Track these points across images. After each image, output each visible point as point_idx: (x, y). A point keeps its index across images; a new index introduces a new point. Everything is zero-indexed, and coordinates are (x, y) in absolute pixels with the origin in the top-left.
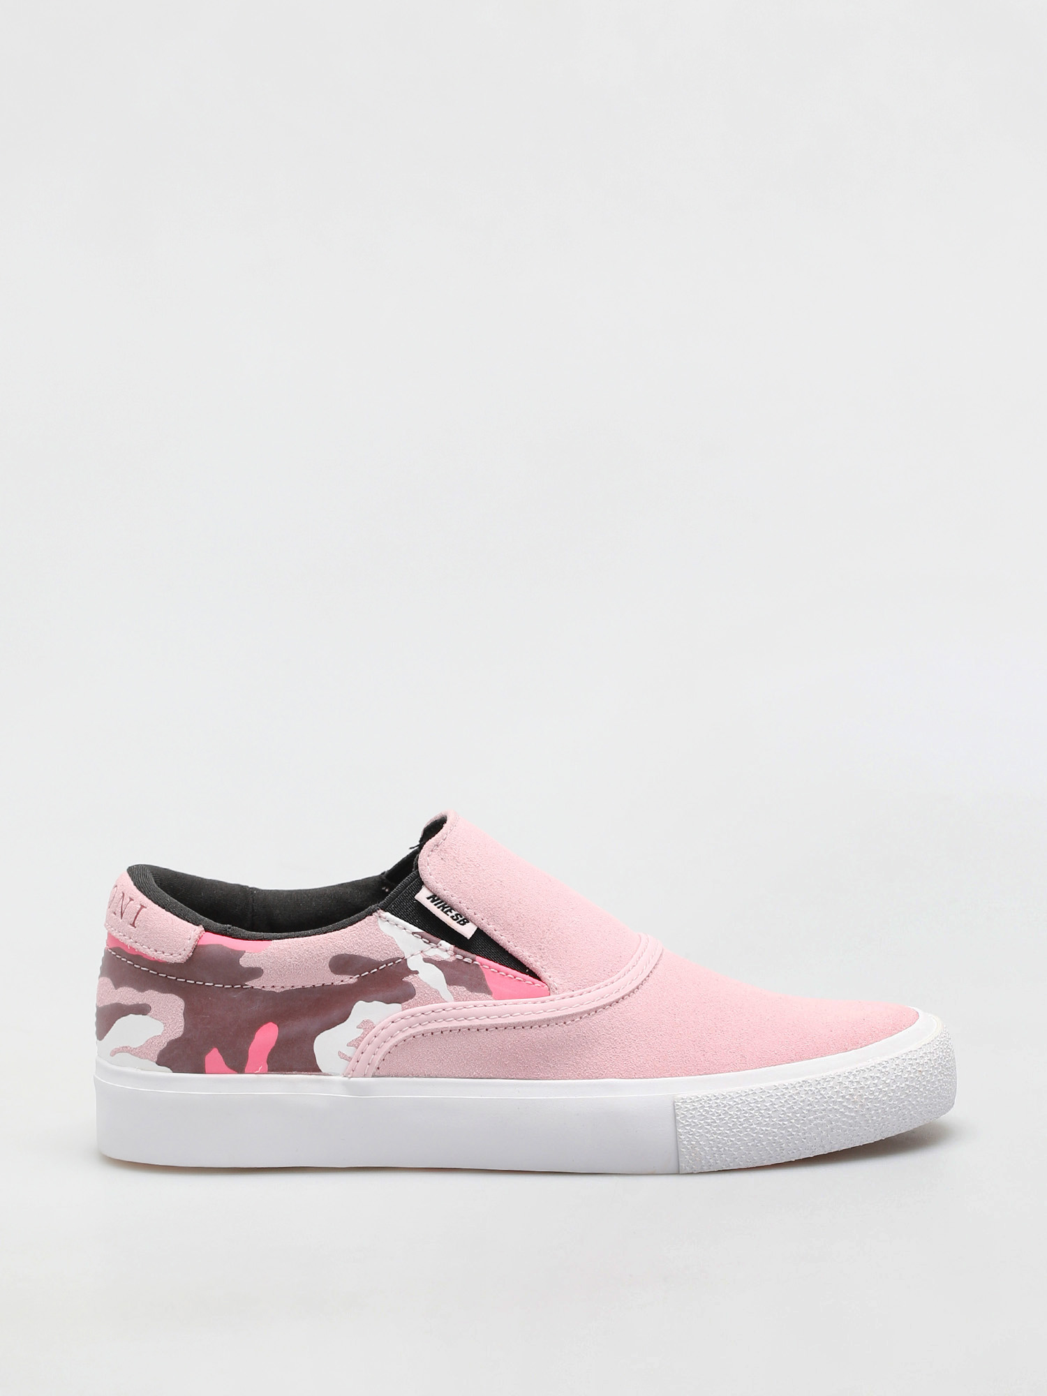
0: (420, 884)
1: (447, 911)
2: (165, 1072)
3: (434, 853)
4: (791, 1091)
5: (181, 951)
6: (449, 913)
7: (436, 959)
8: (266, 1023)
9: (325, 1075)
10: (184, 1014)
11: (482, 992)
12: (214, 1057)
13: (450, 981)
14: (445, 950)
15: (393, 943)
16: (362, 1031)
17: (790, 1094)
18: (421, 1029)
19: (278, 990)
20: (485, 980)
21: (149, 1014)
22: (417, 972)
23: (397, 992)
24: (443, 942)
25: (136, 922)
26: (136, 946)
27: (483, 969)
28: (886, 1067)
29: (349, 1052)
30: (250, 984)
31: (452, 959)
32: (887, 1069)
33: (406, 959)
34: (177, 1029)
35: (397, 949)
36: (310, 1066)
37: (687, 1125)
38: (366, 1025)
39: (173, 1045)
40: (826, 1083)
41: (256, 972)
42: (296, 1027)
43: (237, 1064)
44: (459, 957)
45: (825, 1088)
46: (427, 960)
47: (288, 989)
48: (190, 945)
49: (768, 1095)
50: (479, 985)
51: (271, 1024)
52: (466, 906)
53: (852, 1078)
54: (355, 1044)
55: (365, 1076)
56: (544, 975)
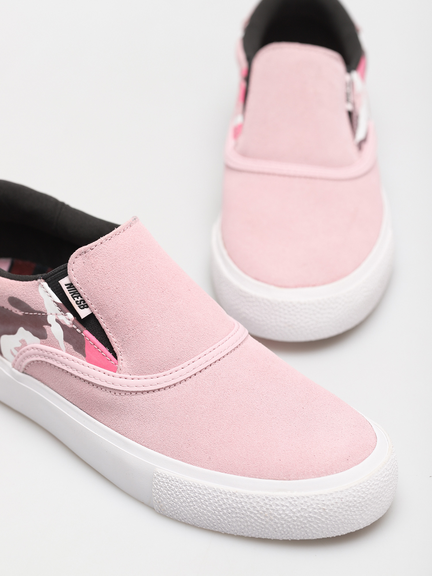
0: (66, 274)
1: (75, 297)
3: (80, 257)
4: (223, 496)
6: (76, 299)
7: (62, 322)
9: (4, 359)
11: (81, 354)
13: (66, 339)
14: (68, 319)
15: (43, 303)
16: (22, 344)
17: (222, 497)
20: (84, 346)
22: (50, 325)
23: (39, 332)
24: (68, 314)
27: (86, 340)
28: (296, 501)
29: (15, 352)
31: (70, 326)
32: (296, 503)
33: (47, 315)
35: (43, 307)
40: (247, 499)
45: (246, 502)
46: (58, 321)
49: (208, 492)
50: (80, 348)
52: (87, 298)
53: (267, 501)
54: (17, 349)
55: (19, 370)
56: (119, 357)
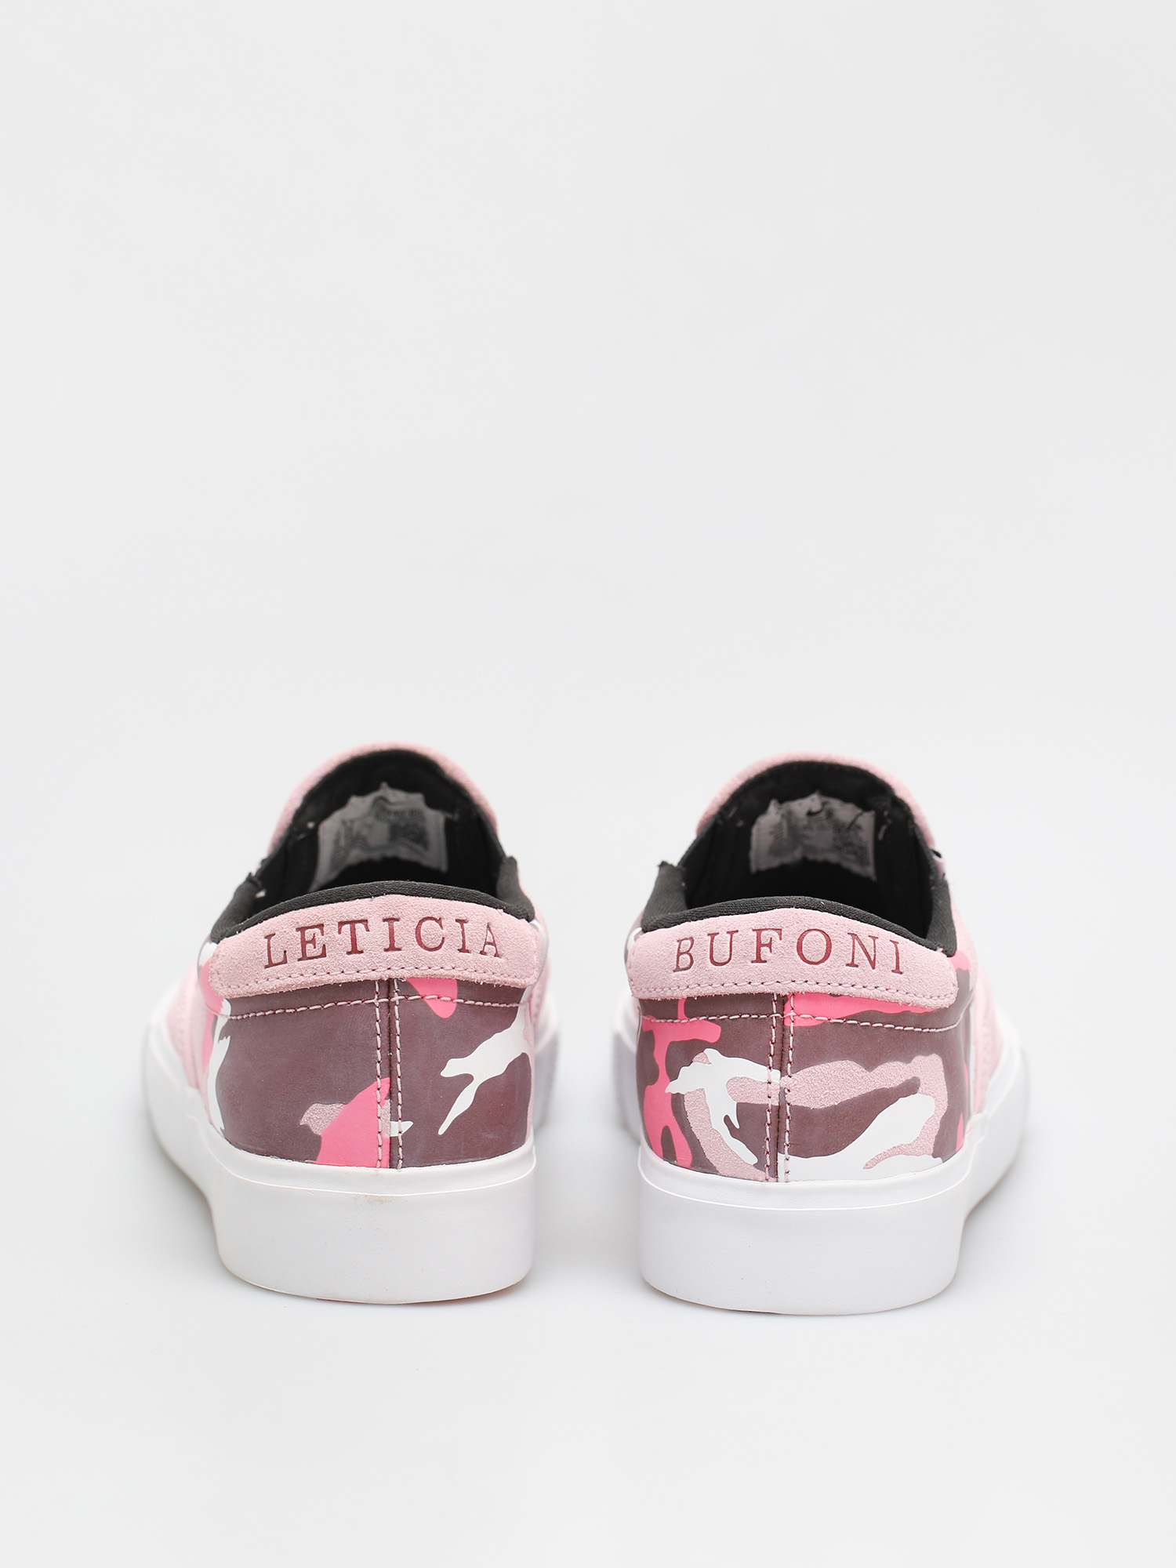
2: (939, 1164)
5: (952, 988)
10: (945, 1078)
21: (919, 1091)
25: (900, 965)
26: (908, 998)
39: (943, 1123)
48: (954, 977)
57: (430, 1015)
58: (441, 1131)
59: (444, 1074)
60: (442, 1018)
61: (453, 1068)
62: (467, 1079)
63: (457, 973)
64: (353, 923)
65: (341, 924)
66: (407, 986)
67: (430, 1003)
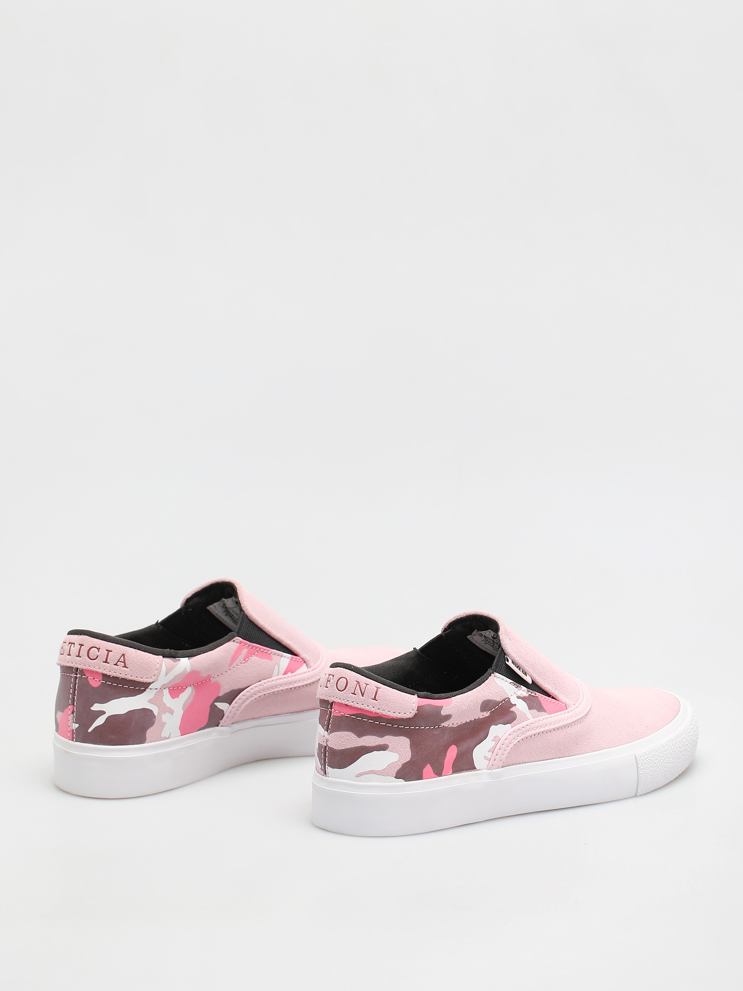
1: (519, 669)
2: (401, 782)
5: (411, 711)
6: (520, 671)
7: (522, 696)
8: (451, 746)
9: (478, 770)
10: (410, 747)
11: (542, 712)
12: (428, 769)
13: (530, 707)
14: (523, 691)
15: (504, 691)
16: (494, 742)
18: (523, 736)
19: (455, 726)
20: (541, 704)
21: (388, 749)
22: (515, 705)
23: (508, 718)
24: (522, 686)
25: (376, 697)
26: (378, 711)
27: (540, 699)
29: (489, 755)
30: (443, 725)
31: (528, 695)
33: (510, 698)
34: (407, 756)
35: (506, 693)
36: (472, 767)
37: (643, 769)
38: (497, 739)
39: (405, 766)
41: (448, 717)
42: (465, 745)
43: (439, 773)
44: (530, 693)
46: (518, 697)
47: (459, 724)
48: (415, 706)
50: (540, 707)
51: (453, 746)
52: (524, 666)
54: (492, 751)
55: (498, 768)
57: (88, 684)
58: (90, 731)
59: (91, 708)
60: (93, 687)
61: (96, 707)
62: (103, 713)
63: (101, 671)
64: (72, 643)
65: (70, 643)
66: (82, 672)
67: (89, 680)
